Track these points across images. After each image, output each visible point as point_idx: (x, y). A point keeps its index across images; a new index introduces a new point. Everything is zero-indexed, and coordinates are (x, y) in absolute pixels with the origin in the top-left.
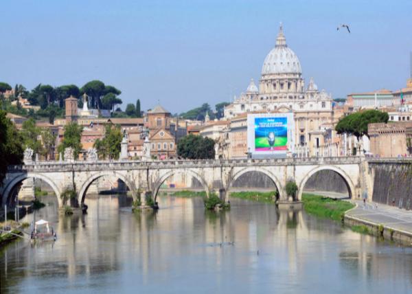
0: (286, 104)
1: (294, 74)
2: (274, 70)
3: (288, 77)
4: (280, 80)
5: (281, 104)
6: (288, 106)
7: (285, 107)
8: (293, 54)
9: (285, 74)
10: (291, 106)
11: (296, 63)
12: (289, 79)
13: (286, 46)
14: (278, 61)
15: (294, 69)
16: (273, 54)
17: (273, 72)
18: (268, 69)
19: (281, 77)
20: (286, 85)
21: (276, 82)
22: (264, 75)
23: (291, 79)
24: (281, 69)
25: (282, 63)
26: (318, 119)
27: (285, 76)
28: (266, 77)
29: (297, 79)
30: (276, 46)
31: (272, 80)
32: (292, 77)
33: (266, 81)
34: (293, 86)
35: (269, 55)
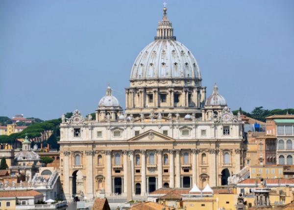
0: (156, 129)
1: (186, 80)
2: (150, 74)
3: (175, 85)
4: (159, 88)
5: (147, 129)
6: (161, 131)
7: (154, 133)
8: (186, 50)
9: (169, 80)
10: (165, 132)
11: (191, 65)
12: (176, 88)
13: (174, 38)
14: (157, 61)
15: (187, 73)
16: (150, 51)
17: (147, 78)
18: (140, 73)
19: (161, 85)
20: (170, 98)
21: (152, 91)
22: (132, 81)
23: (180, 88)
24: (163, 73)
25: (163, 64)
26: (217, 152)
27: (169, 84)
28: (137, 85)
29: (191, 88)
30: (156, 39)
31: (145, 89)
32: (182, 84)
33: (136, 89)
34: (183, 98)
35: (144, 51)
